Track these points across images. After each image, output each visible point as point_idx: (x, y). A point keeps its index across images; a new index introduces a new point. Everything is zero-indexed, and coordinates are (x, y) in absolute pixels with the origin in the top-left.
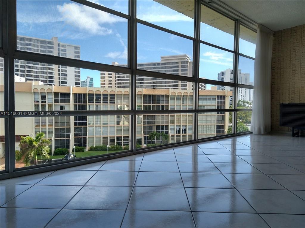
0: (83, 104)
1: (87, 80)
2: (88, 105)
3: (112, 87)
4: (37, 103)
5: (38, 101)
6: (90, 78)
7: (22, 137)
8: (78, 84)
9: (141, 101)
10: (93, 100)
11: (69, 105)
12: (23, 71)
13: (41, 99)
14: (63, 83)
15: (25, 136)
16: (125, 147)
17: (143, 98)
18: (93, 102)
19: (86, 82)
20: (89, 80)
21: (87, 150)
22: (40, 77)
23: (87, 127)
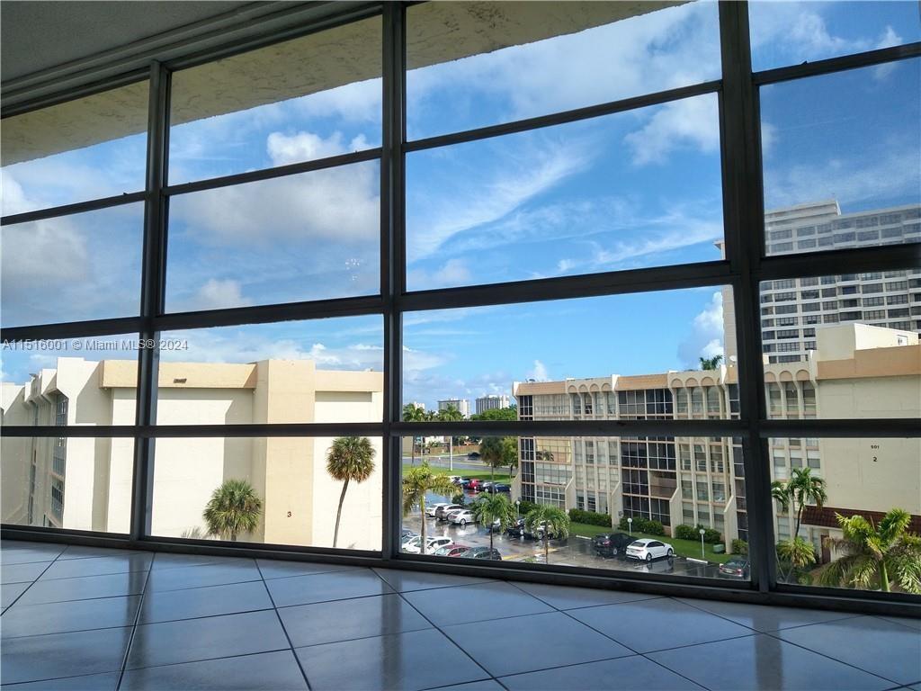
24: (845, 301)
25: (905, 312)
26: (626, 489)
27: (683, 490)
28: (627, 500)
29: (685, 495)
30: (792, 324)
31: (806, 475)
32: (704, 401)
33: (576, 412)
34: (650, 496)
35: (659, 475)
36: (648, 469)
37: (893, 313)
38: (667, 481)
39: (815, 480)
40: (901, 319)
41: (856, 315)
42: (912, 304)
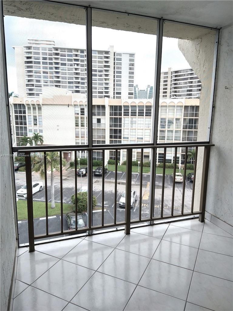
0: (118, 117)
1: (147, 89)
2: (124, 118)
5: (78, 114)
6: (150, 86)
9: (181, 113)
10: (128, 113)
11: (105, 118)
13: (81, 111)
14: (117, 93)
16: (159, 164)
17: (183, 109)
18: (128, 115)
19: (146, 91)
20: (149, 89)
21: (121, 164)
23: (121, 141)
40: (71, 85)
41: (59, 82)
42: (74, 80)
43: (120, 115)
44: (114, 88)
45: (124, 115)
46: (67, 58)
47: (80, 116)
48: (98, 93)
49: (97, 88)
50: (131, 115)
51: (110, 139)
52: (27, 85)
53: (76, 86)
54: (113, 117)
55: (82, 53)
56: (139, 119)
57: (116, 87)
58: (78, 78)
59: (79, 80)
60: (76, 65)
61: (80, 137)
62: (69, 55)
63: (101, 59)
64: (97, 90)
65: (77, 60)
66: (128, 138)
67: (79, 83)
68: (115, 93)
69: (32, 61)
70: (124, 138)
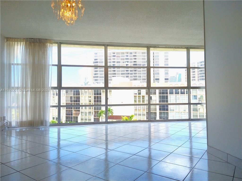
0: (165, 95)
1: (176, 75)
3: (195, 80)
4: (136, 95)
7: (122, 117)
8: (167, 79)
10: (173, 92)
11: (155, 96)
12: (132, 74)
13: (138, 92)
14: (157, 79)
15: (124, 116)
18: (173, 94)
19: (175, 77)
22: (142, 77)
23: (168, 112)
24: (113, 70)
25: (124, 74)
26: (67, 114)
27: (81, 114)
28: (67, 117)
29: (82, 115)
30: (102, 75)
31: (110, 109)
32: (88, 93)
33: (53, 95)
34: (73, 116)
35: (75, 111)
36: (73, 109)
37: (122, 74)
38: (78, 112)
39: (111, 110)
40: (123, 75)
41: (115, 74)
42: (126, 72)
43: (167, 93)
44: (154, 76)
45: (170, 94)
46: (121, 58)
47: (137, 95)
48: (142, 80)
49: (142, 76)
50: (175, 94)
51: (160, 111)
52: (94, 77)
53: (126, 76)
54: (162, 95)
55: (131, 54)
56: (182, 96)
57: (155, 75)
58: (128, 70)
59: (129, 72)
60: (127, 62)
61: (138, 110)
62: (122, 56)
63: (144, 57)
64: (142, 78)
65: (128, 59)
66: (173, 110)
67: (128, 74)
68: (155, 79)
69: (98, 62)
70: (170, 110)
